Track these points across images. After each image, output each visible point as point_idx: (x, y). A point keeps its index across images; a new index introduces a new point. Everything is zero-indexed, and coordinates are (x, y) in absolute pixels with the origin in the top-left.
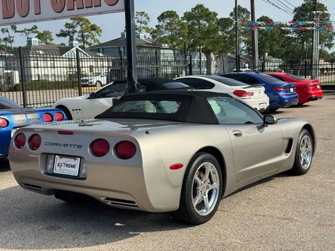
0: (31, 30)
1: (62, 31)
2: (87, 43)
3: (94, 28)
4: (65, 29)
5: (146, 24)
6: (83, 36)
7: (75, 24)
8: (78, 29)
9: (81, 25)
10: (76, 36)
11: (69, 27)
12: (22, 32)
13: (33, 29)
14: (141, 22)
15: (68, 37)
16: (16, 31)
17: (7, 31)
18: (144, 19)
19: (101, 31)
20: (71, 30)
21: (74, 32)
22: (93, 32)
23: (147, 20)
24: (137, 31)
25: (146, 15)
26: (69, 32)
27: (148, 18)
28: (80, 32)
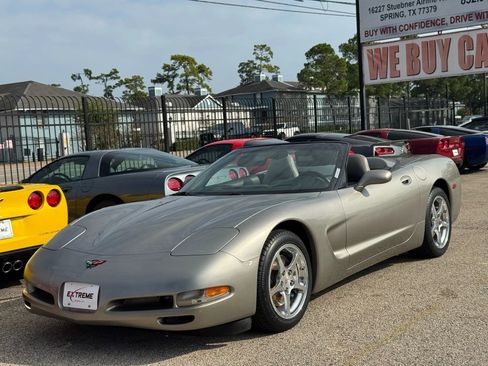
0: (109, 75)
1: (159, 75)
2: (192, 90)
3: (202, 69)
4: (162, 72)
5: (267, 60)
6: (186, 81)
7: (177, 65)
8: (181, 71)
9: (184, 67)
10: (177, 81)
11: (169, 70)
12: (97, 78)
13: (112, 73)
14: (261, 59)
15: (167, 83)
16: (91, 78)
17: (79, 78)
18: (265, 54)
19: (211, 73)
20: (171, 73)
21: (174, 77)
22: (200, 75)
23: (269, 56)
24: (256, 71)
25: (268, 49)
26: (168, 76)
27: (271, 53)
28: (182, 76)
